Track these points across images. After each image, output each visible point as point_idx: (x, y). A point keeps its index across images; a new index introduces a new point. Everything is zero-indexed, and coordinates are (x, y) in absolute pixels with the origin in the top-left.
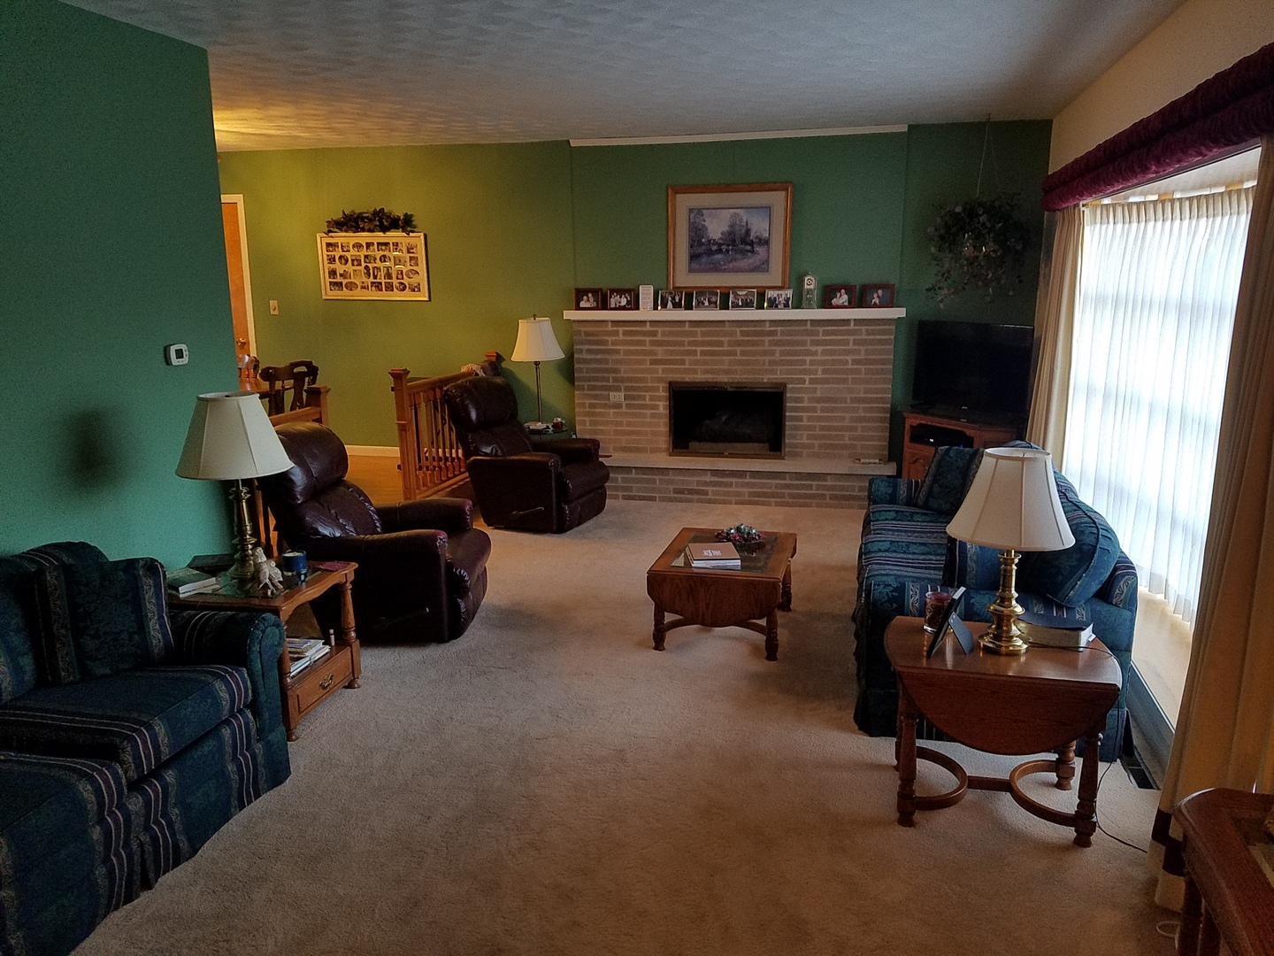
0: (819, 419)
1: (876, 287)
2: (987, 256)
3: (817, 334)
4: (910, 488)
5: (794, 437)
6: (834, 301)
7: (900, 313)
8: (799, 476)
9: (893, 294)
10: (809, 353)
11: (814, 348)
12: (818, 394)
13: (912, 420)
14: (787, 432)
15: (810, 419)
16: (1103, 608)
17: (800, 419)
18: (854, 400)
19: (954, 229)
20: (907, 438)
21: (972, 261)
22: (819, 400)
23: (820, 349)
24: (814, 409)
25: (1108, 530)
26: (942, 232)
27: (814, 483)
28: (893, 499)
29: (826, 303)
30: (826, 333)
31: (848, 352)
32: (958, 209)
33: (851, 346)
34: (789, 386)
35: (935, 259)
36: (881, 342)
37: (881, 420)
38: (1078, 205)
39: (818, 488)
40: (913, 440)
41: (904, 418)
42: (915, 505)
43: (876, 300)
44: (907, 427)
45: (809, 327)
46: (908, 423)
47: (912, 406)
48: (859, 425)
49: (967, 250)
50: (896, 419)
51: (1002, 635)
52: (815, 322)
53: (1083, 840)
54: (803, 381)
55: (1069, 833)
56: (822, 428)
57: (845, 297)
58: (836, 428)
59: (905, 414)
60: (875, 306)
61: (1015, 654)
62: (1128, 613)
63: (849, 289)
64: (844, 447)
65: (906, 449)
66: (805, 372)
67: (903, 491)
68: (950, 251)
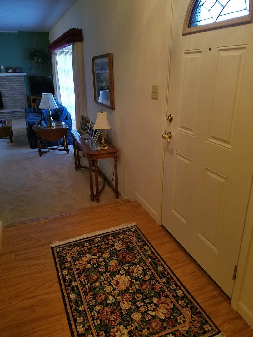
0: (10, 99)
1: (18, 68)
2: (40, 62)
3: (6, 79)
4: (33, 110)
5: (5, 104)
6: (9, 71)
7: (24, 74)
8: (9, 113)
9: (22, 70)
10: (6, 84)
11: (6, 83)
12: (9, 93)
13: (32, 98)
14: (4, 103)
15: (8, 99)
16: (66, 120)
17: (6, 99)
18: (18, 94)
19: (32, 56)
20: (31, 102)
21: (37, 63)
22: (10, 95)
23: (8, 83)
24: (9, 97)
25: (65, 108)
26: (30, 56)
27: (13, 114)
28: (31, 112)
29: (7, 72)
30: (8, 79)
31: (14, 83)
32: (32, 51)
33: (15, 82)
34: (2, 92)
35: (30, 62)
36: (21, 81)
37: (25, 98)
38: (55, 51)
39: (14, 115)
40: (33, 102)
41: (30, 98)
42: (35, 113)
43: (18, 71)
44: (31, 99)
45: (4, 77)
46: (31, 98)
47: (31, 95)
48: (20, 100)
49: (36, 60)
50: (28, 98)
51: (51, 124)
52: (5, 76)
53: (68, 153)
54: (5, 90)
55: (66, 152)
56: (12, 101)
57: (11, 70)
58: (15, 101)
59: (30, 97)
60: (18, 72)
61: (53, 127)
62: (70, 121)
63: (12, 69)
64: (18, 105)
65: (32, 104)
66: (5, 88)
67: (32, 110)
68: (33, 60)
